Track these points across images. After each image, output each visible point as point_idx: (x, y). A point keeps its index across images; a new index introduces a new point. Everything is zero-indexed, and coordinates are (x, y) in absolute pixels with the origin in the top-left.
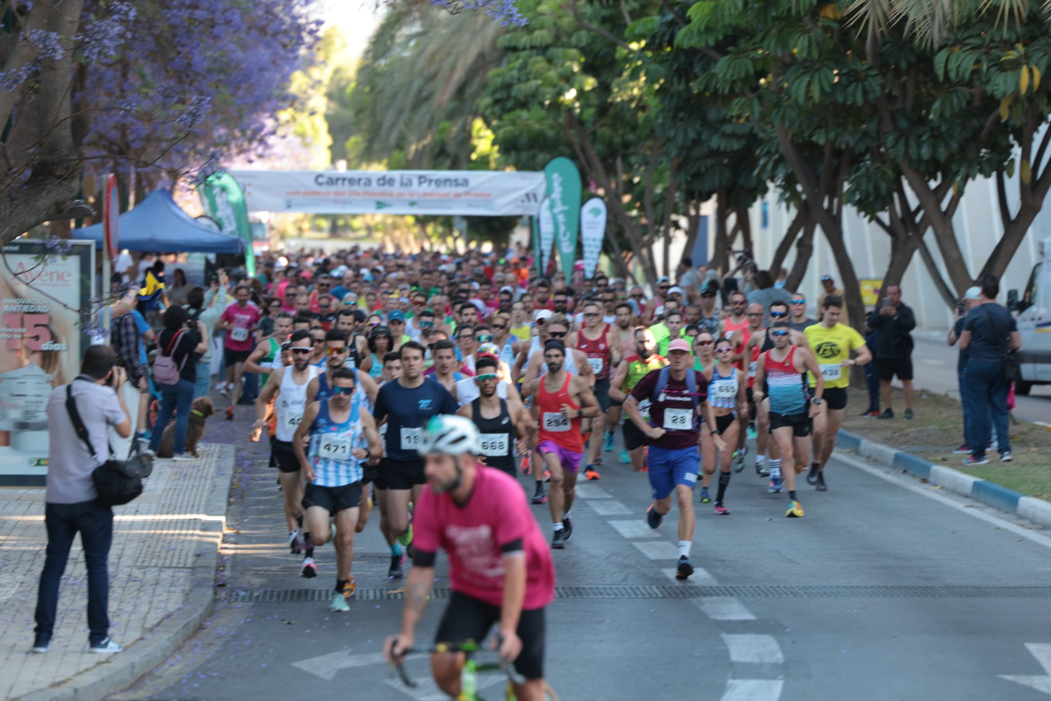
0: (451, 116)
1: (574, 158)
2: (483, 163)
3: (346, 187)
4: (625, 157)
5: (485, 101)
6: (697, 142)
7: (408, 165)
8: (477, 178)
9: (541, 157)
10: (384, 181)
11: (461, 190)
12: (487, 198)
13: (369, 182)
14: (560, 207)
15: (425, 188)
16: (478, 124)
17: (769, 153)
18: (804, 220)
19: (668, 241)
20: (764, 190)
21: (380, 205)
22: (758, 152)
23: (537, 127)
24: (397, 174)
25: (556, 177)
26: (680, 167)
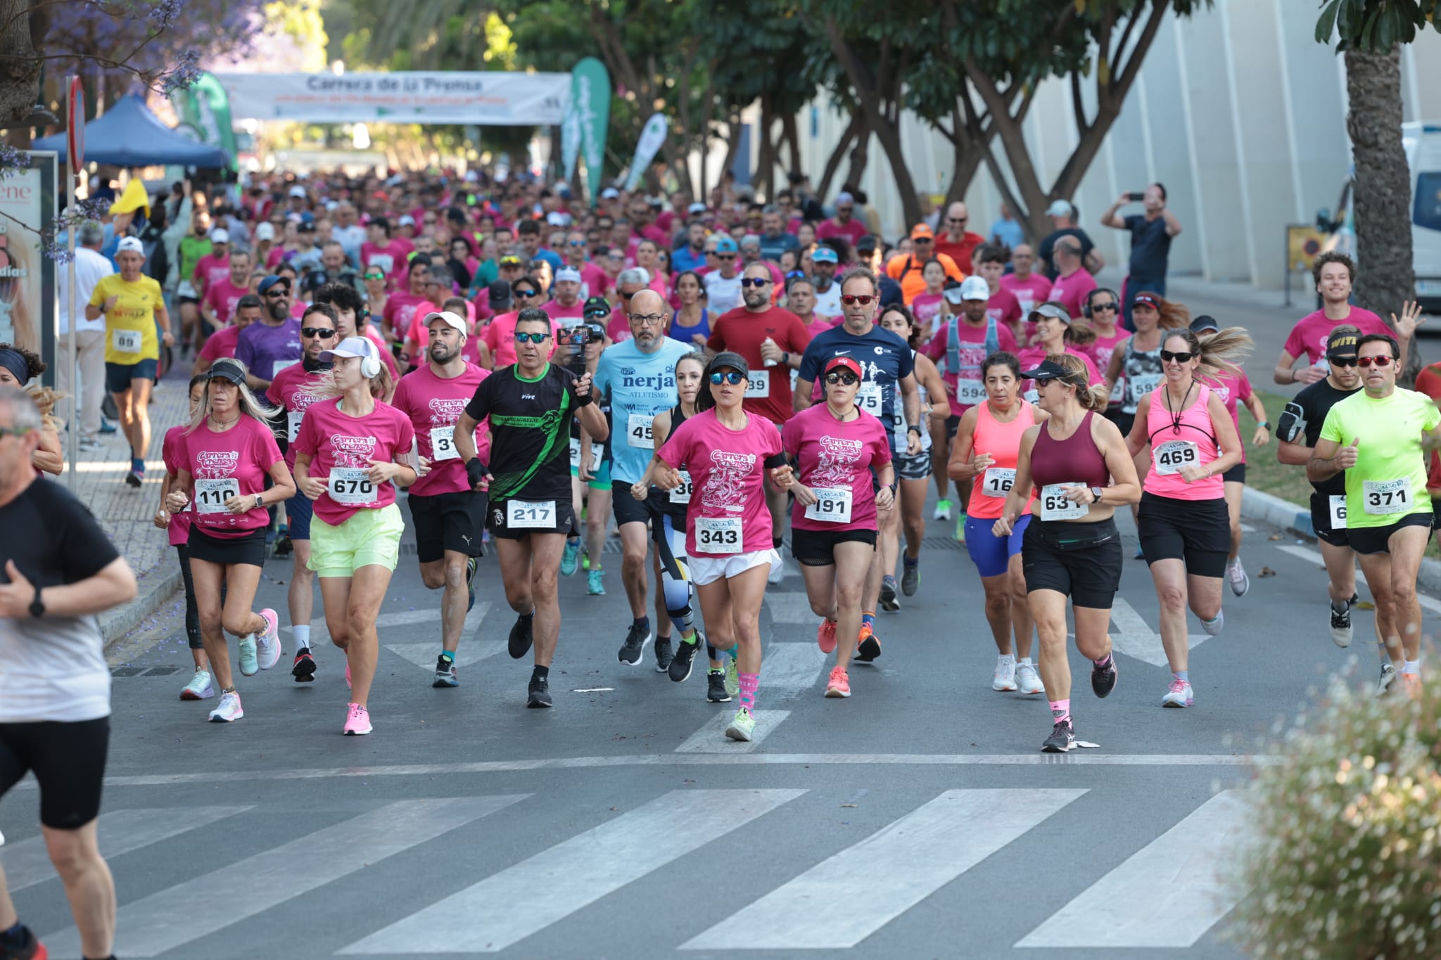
0: (462, 11)
1: (601, 57)
2: (497, 65)
3: (343, 92)
4: (658, 57)
6: (738, 39)
7: (413, 67)
8: (490, 80)
9: (567, 56)
10: (386, 85)
11: (472, 94)
12: (501, 103)
13: (368, 85)
14: (587, 115)
15: (433, 92)
16: (493, 20)
17: (819, 52)
18: (859, 128)
19: (706, 151)
20: (813, 94)
21: (381, 112)
22: (806, 50)
23: (560, 23)
24: (400, 77)
25: (584, 81)
26: (719, 67)
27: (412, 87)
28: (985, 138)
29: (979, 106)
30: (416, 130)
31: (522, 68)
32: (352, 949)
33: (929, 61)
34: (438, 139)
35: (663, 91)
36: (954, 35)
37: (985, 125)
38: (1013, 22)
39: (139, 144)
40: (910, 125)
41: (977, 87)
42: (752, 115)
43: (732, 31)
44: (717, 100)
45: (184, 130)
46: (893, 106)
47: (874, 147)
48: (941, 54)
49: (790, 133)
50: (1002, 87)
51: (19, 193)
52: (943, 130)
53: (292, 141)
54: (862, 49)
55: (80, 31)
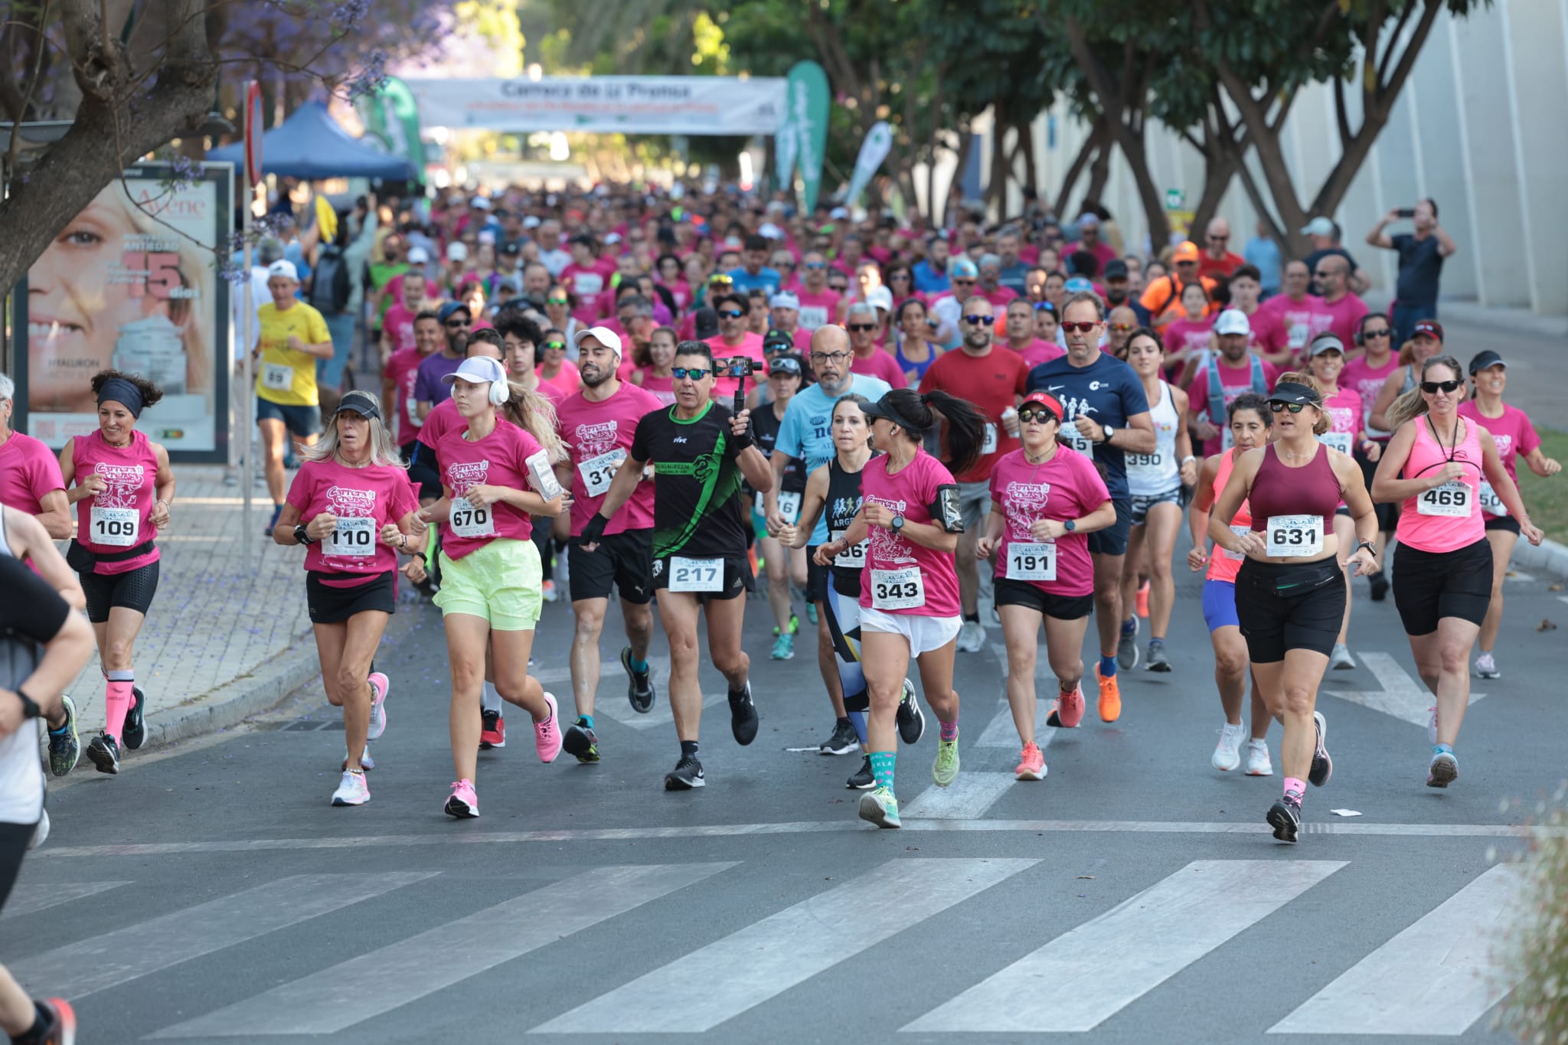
1: (819, 61)
2: (707, 68)
3: (539, 99)
4: (882, 61)
6: (970, 41)
7: (616, 71)
8: (699, 86)
9: (782, 60)
10: (587, 91)
11: (680, 101)
12: (712, 111)
13: (567, 91)
14: (804, 124)
15: (637, 99)
16: (703, 22)
17: (1057, 56)
18: (1100, 138)
19: (932, 163)
20: (1050, 101)
21: (581, 120)
22: (1044, 53)
23: (775, 22)
24: (602, 82)
25: (801, 87)
26: (949, 72)
27: (614, 93)
28: (1239, 150)
29: (1232, 114)
30: (619, 140)
31: (734, 72)
32: (546, 1028)
33: (1178, 65)
34: (642, 149)
35: (887, 97)
36: (1205, 37)
37: (1239, 135)
38: (1270, 23)
39: (320, 156)
40: (1157, 137)
41: (1231, 94)
42: (983, 124)
43: (963, 32)
44: (946, 108)
45: (370, 140)
46: (1138, 115)
47: (1117, 159)
48: (1191, 58)
49: (1025, 144)
50: (1257, 93)
51: (192, 207)
52: (1192, 140)
53: (484, 152)
54: (1105, 52)
55: (259, 34)
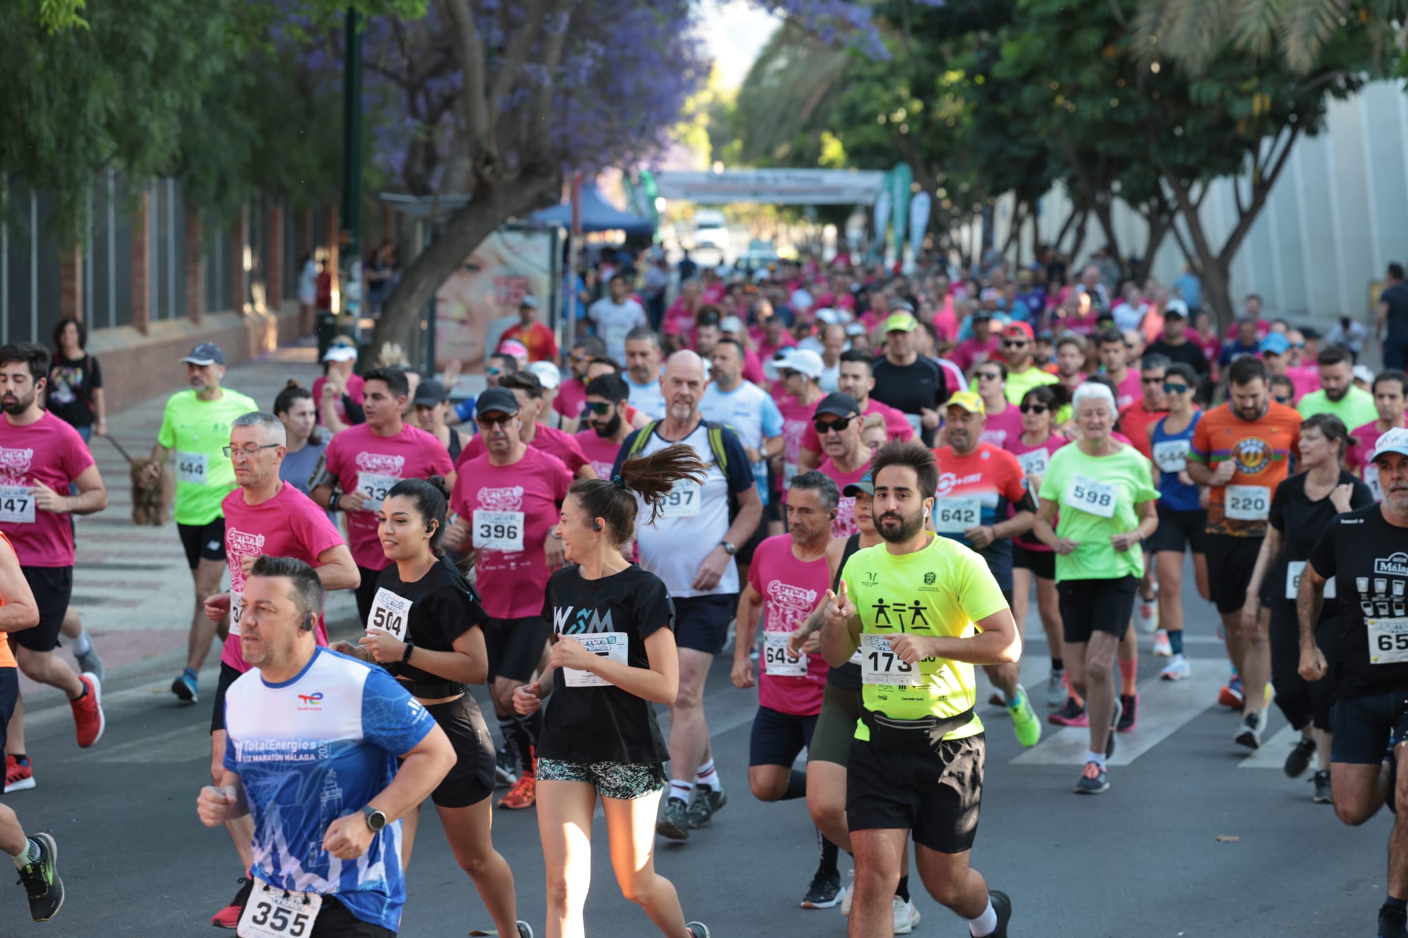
0: (806, 128)
2: (830, 165)
4: (941, 161)
5: (835, 118)
6: (1001, 150)
7: (776, 167)
9: (880, 160)
10: (757, 178)
12: (836, 190)
16: (829, 138)
17: (1057, 161)
18: (1081, 210)
19: (970, 225)
22: (1048, 158)
24: (768, 174)
28: (1172, 215)
29: (1169, 193)
30: (772, 209)
31: (846, 167)
37: (1172, 205)
41: (1168, 183)
42: (1006, 202)
43: (997, 145)
45: (630, 211)
46: (1108, 197)
49: (1035, 211)
